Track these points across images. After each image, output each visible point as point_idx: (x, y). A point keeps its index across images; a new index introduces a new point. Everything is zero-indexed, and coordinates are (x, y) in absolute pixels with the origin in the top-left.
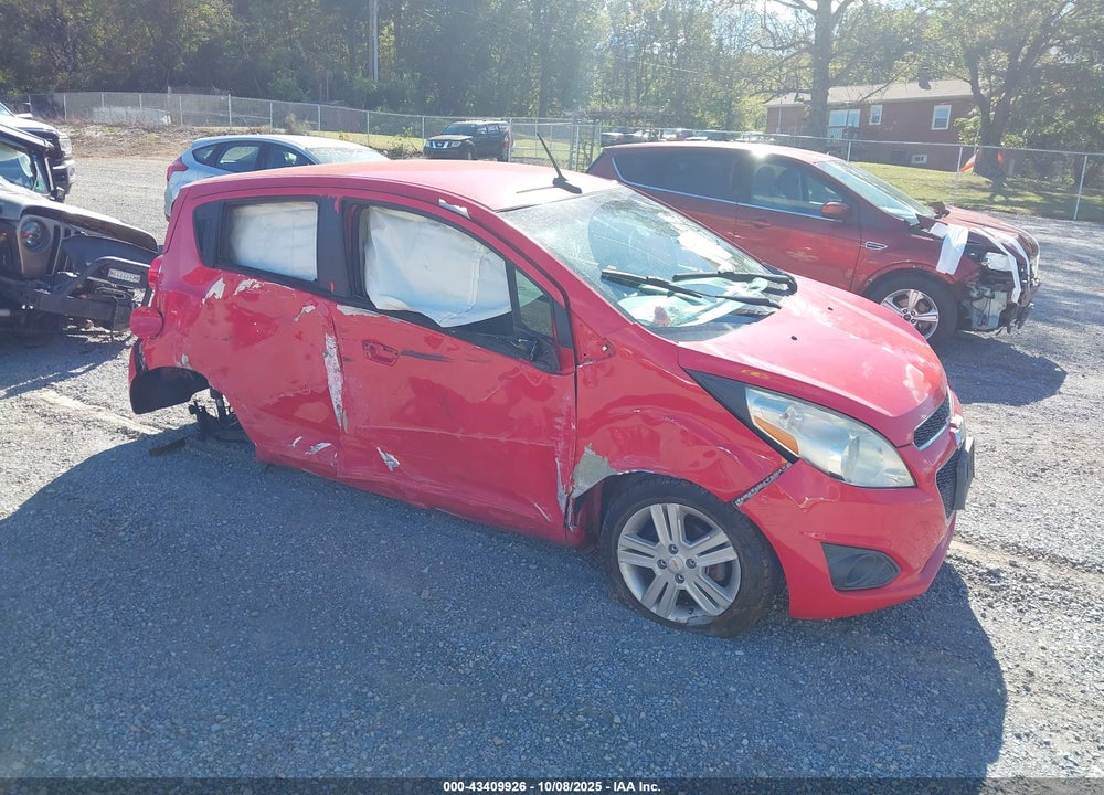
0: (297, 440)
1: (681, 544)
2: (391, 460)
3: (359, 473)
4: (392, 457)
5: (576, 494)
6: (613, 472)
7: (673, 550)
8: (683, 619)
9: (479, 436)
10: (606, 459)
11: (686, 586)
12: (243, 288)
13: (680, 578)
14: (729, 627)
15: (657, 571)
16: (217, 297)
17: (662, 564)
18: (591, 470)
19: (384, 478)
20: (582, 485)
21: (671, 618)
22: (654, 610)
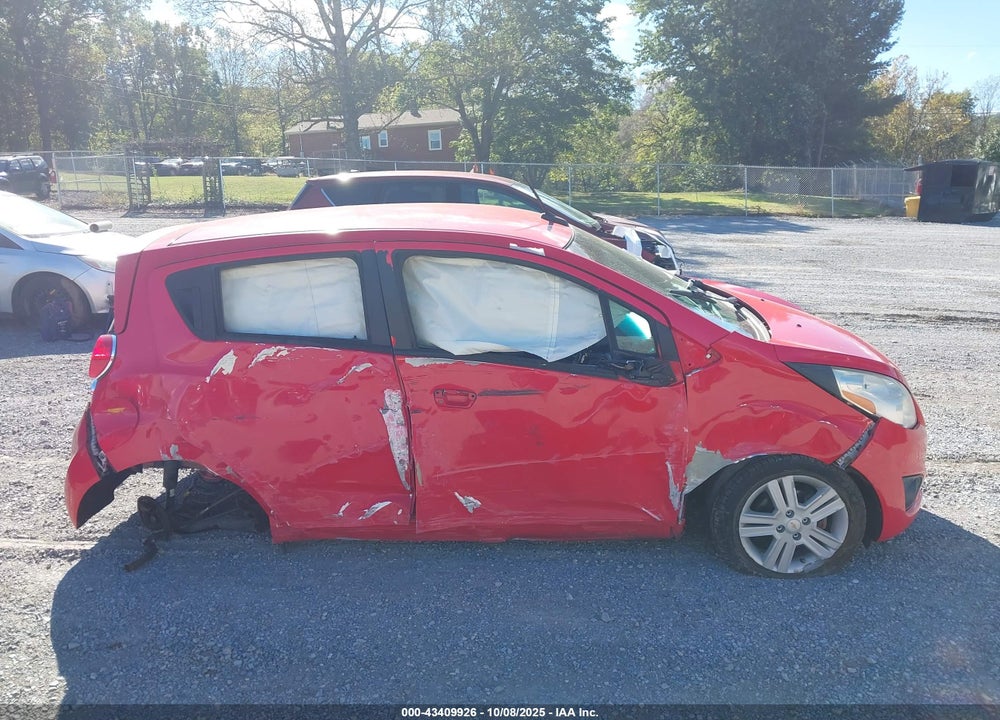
0: (344, 508)
1: (797, 508)
2: (471, 502)
3: (438, 523)
4: (472, 499)
5: (688, 490)
6: (729, 462)
7: (790, 514)
8: (800, 568)
9: (577, 457)
10: (719, 452)
11: (802, 541)
12: (263, 357)
13: (797, 536)
14: (838, 563)
15: (777, 535)
16: (225, 373)
17: (781, 529)
18: (703, 464)
19: (463, 522)
20: (694, 480)
21: (790, 571)
22: (775, 569)
